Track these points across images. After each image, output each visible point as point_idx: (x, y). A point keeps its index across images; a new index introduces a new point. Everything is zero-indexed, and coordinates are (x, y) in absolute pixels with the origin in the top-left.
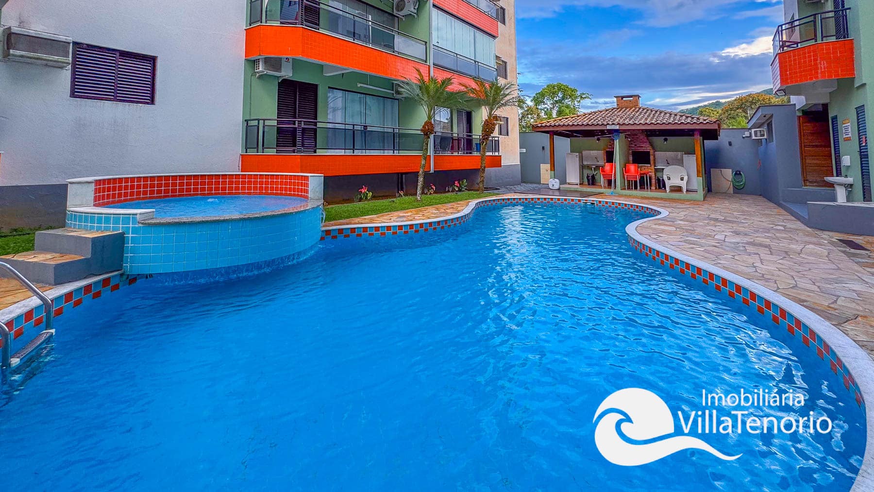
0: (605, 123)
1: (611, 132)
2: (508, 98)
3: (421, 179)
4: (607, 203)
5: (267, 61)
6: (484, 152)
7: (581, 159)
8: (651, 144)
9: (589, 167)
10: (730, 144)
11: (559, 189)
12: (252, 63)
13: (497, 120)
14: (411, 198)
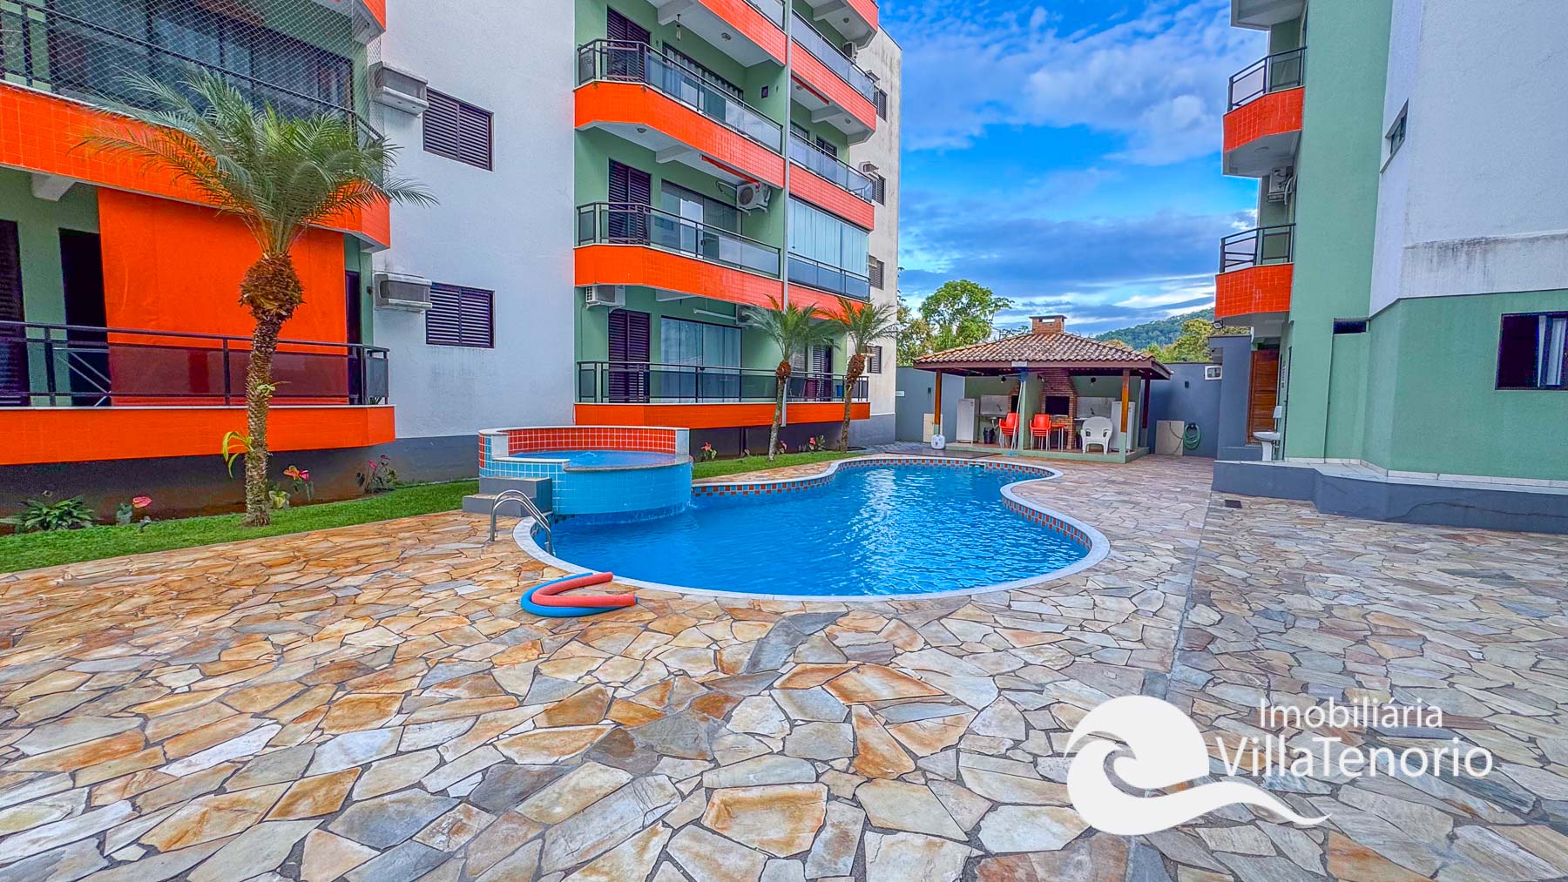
0: (1010, 358)
1: (1015, 370)
2: (882, 326)
3: (774, 435)
4: (998, 465)
5: (600, 289)
6: (849, 399)
7: (979, 407)
8: (1073, 386)
9: (987, 418)
10: (1187, 384)
11: (944, 449)
12: (583, 291)
13: (866, 352)
14: (762, 458)
